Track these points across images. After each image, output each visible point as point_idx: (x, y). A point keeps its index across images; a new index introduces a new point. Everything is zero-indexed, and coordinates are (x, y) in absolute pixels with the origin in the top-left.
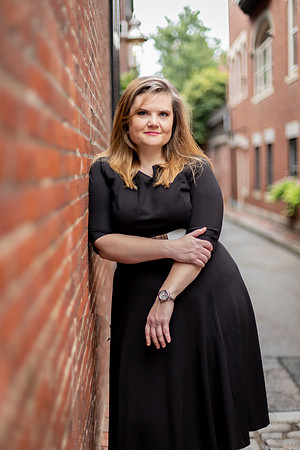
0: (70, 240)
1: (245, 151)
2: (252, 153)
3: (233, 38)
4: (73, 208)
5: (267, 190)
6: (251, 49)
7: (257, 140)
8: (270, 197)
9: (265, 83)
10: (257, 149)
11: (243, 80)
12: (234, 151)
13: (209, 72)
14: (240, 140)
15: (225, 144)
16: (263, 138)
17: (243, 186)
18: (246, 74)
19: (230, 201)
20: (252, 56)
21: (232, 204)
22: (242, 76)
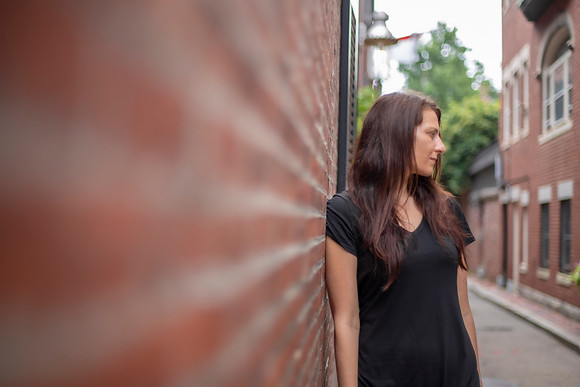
1: (525, 208)
2: (536, 212)
7: (545, 194)
10: (545, 206)
11: (523, 114)
12: (507, 207)
15: (495, 198)
16: (555, 191)
17: (521, 260)
18: (526, 104)
19: (500, 280)
20: (539, 78)
21: (504, 286)
22: (522, 106)
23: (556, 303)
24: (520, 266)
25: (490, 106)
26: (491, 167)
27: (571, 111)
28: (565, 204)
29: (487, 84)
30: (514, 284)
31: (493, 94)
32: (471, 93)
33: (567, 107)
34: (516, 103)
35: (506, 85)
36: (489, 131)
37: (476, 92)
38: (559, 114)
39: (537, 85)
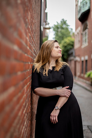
0: (26, 90)
1: (79, 62)
2: (81, 63)
3: (76, 28)
4: (27, 80)
5: (85, 74)
6: (82, 32)
7: (83, 59)
8: (86, 76)
9: (86, 42)
10: (83, 62)
11: (79, 41)
12: (76, 62)
13: (69, 38)
14: (78, 59)
15: (73, 60)
16: (85, 58)
20: (82, 34)
21: (75, 78)
26: (72, 53)
28: (86, 61)
37: (71, 36)
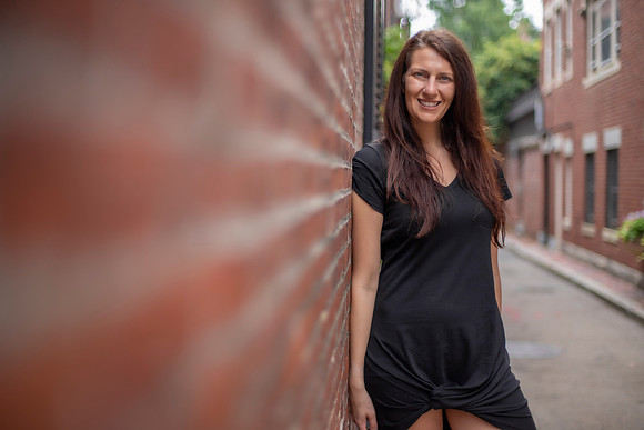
1: (568, 159)
2: (581, 163)
7: (590, 143)
8: (611, 235)
10: (590, 157)
11: (566, 53)
12: (549, 158)
14: (561, 143)
15: (535, 148)
16: (601, 140)
17: (564, 214)
18: (570, 43)
19: (541, 237)
20: (584, 14)
21: (546, 243)
22: (565, 46)
23: (602, 261)
24: (563, 221)
25: (530, 46)
26: (531, 115)
27: (619, 52)
28: (612, 154)
29: (526, 22)
30: (556, 241)
31: (533, 33)
32: (509, 32)
33: (614, 46)
34: (559, 43)
35: (548, 23)
36: (528, 74)
37: (515, 32)
38: (606, 55)
39: (581, 22)
